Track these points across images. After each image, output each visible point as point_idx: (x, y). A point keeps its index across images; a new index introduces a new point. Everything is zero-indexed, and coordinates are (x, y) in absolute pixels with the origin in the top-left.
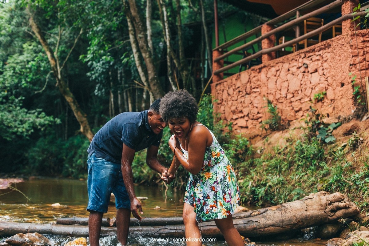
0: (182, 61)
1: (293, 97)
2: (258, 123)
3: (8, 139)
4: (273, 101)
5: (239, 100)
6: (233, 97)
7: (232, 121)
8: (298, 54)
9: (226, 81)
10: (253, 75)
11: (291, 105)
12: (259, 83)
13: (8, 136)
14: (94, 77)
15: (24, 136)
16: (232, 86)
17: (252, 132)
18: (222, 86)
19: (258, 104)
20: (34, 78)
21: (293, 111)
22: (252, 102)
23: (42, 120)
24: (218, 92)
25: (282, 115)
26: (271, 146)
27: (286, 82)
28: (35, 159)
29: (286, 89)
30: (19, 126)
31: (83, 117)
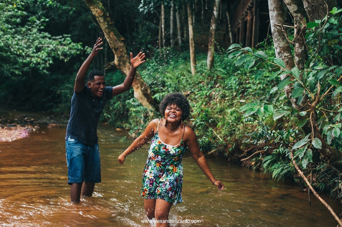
3: (17, 72)
30: (32, 55)
31: (118, 42)
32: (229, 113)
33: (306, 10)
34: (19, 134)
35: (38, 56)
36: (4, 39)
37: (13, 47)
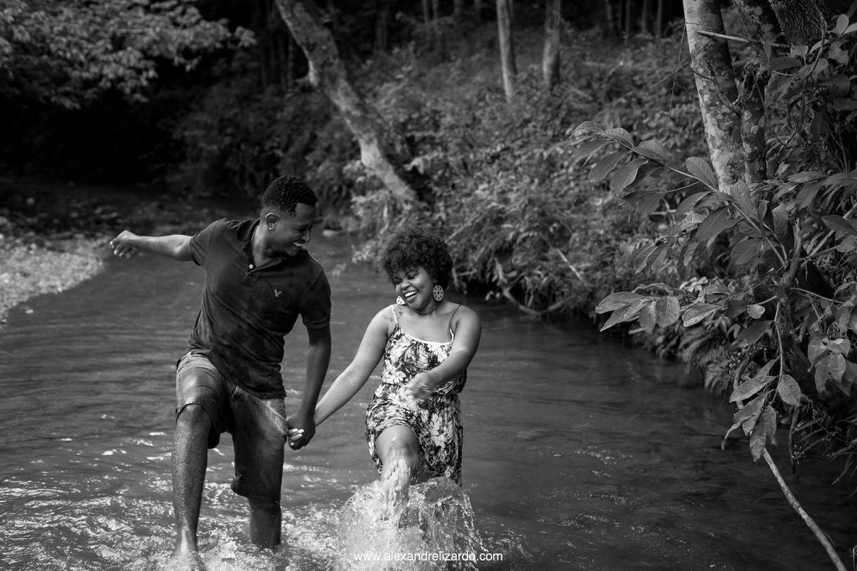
3: (68, 104)
13: (67, 94)
15: (128, 91)
23: (189, 35)
30: (104, 57)
31: (315, 27)
32: (598, 210)
33: (772, 5)
34: (81, 267)
35: (118, 59)
36: (31, 22)
37: (53, 39)
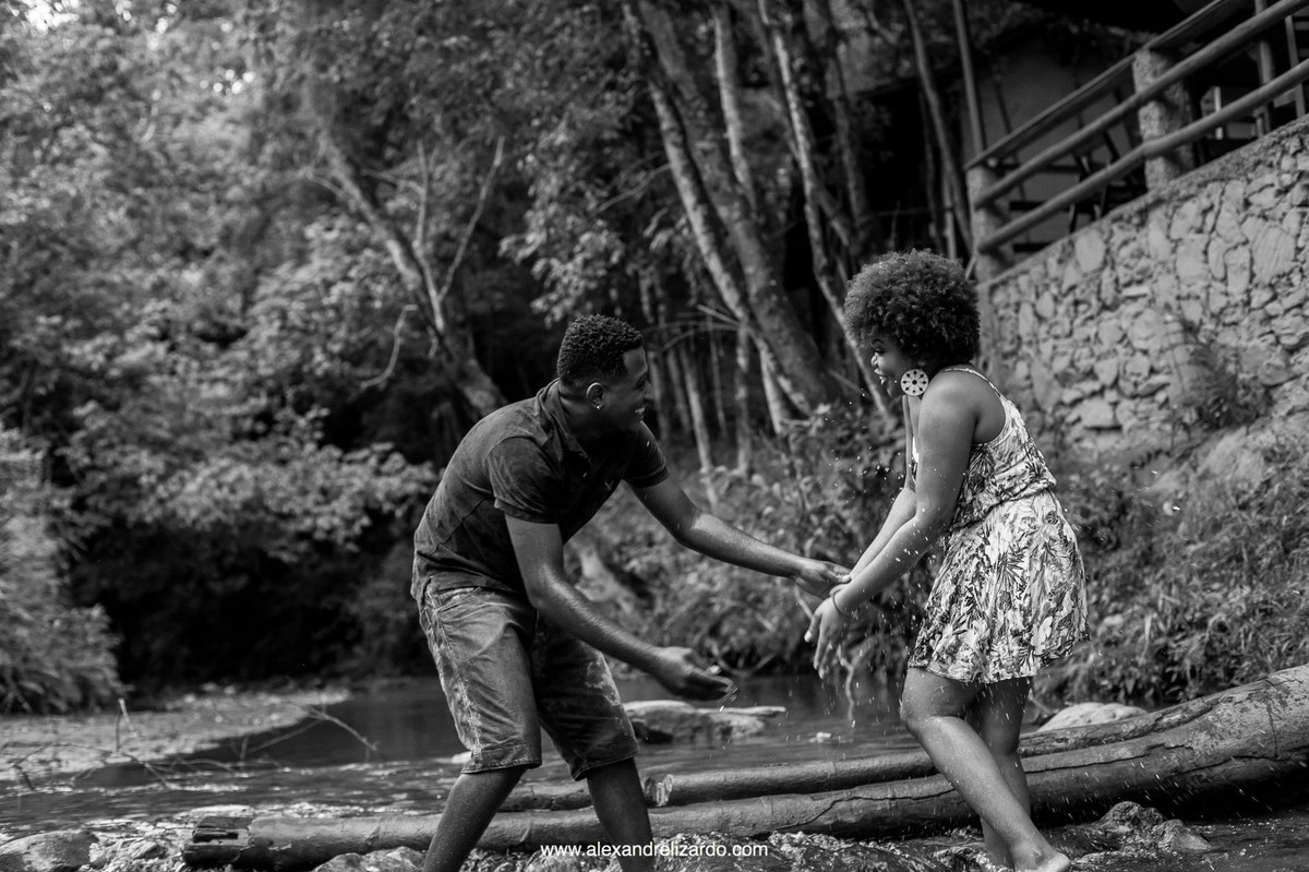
0: (859, 221)
1: (1274, 298)
2: (1155, 406)
4: (1201, 323)
5: (1079, 334)
6: (1056, 323)
7: (1062, 412)
8: (1274, 143)
9: (1025, 272)
10: (1118, 237)
11: (1267, 329)
12: (1143, 263)
14: (558, 312)
15: (340, 541)
16: (1047, 287)
17: (1137, 442)
18: (1011, 290)
19: (1147, 339)
20: (354, 338)
21: (1279, 348)
22: (1125, 336)
24: (1001, 312)
25: (1240, 370)
26: (1209, 484)
27: (1240, 248)
28: (386, 620)
29: (1246, 274)
30: (317, 510)
35: (331, 511)
37: (269, 496)
